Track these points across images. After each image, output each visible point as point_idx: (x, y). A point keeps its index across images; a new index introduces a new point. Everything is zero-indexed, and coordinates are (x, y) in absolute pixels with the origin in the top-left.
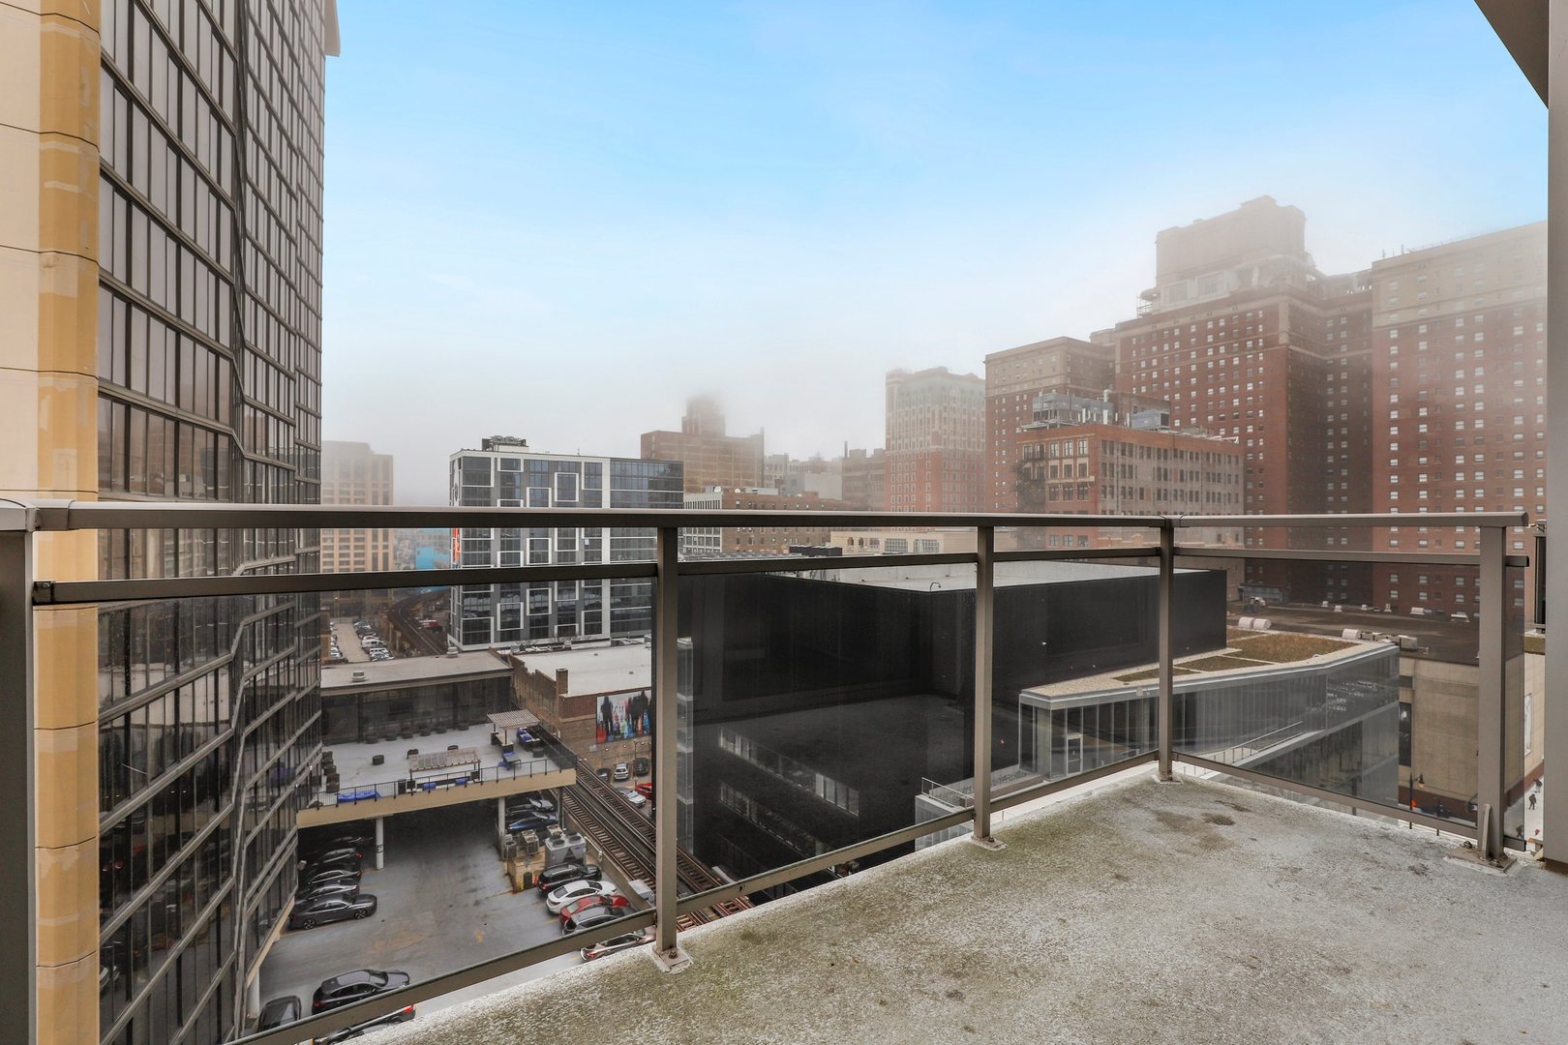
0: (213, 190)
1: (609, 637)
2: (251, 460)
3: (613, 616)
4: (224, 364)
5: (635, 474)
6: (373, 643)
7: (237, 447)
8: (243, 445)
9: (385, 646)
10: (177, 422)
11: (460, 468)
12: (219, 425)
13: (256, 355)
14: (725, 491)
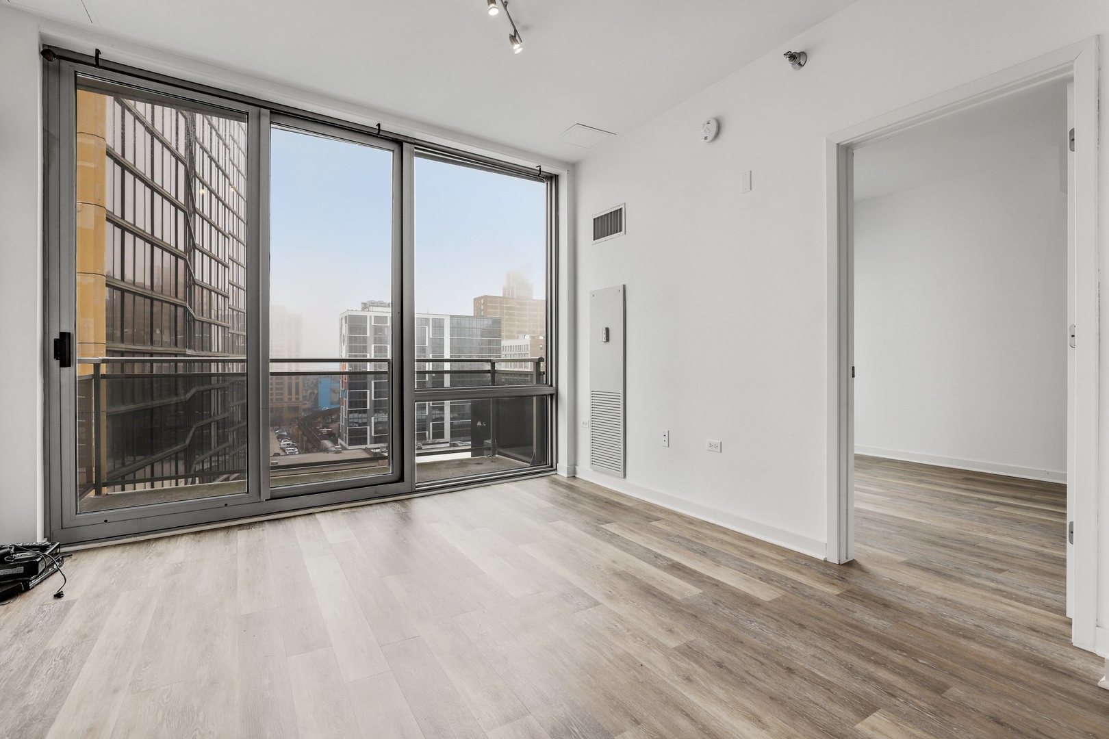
0: (173, 154)
1: (449, 441)
2: (199, 321)
3: (452, 426)
4: (181, 263)
5: (467, 326)
6: (288, 444)
7: (190, 313)
8: (194, 312)
9: (296, 447)
10: (152, 300)
11: (346, 323)
12: (177, 300)
13: (203, 253)
14: (533, 338)
